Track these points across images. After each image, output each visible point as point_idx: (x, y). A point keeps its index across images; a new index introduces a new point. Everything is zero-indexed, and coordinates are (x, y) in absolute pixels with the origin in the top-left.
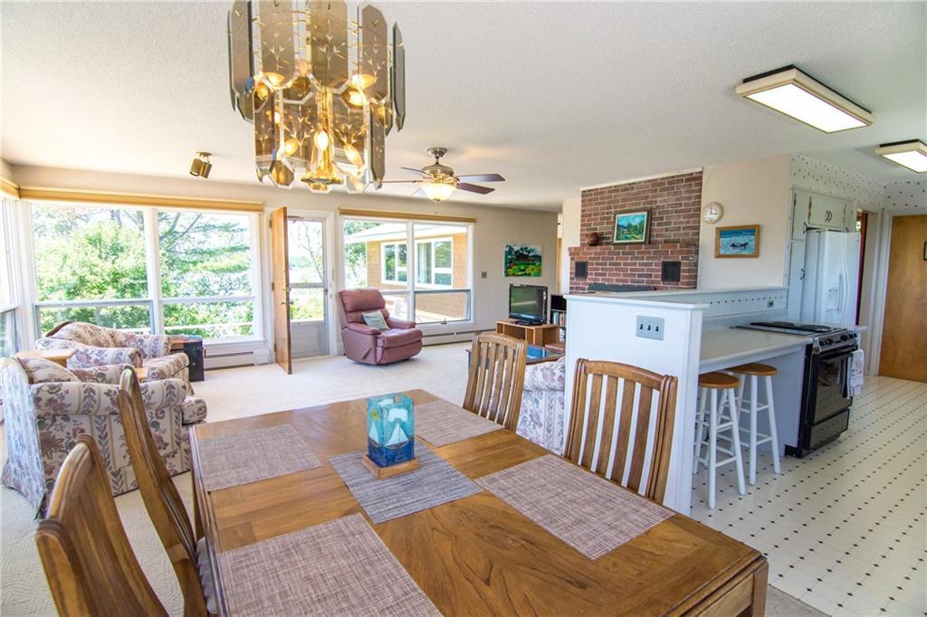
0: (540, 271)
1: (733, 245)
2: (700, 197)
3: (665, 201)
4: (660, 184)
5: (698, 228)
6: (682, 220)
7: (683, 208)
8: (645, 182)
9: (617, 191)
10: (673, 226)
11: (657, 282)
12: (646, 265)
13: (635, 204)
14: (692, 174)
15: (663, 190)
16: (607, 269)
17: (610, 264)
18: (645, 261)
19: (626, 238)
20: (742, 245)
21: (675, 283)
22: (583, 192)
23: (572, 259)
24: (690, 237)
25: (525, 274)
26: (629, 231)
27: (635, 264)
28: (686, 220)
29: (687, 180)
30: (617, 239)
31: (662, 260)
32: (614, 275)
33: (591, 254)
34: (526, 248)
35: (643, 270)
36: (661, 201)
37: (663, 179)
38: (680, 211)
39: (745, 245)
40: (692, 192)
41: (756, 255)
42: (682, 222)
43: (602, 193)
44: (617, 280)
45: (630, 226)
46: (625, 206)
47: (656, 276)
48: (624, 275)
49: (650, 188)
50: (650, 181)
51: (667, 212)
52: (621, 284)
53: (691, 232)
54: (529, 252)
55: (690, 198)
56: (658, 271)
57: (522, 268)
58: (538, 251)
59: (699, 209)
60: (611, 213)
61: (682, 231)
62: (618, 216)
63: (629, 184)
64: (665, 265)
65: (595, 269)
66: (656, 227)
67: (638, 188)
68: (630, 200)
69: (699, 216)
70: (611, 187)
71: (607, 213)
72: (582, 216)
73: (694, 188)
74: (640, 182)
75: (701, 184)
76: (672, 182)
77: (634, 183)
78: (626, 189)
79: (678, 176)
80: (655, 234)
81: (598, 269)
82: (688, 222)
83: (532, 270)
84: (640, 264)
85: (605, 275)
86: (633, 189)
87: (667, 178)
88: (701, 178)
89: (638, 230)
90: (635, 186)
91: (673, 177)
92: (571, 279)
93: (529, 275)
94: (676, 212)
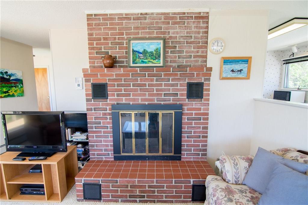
0: (23, 92)
1: (233, 71)
2: (207, 32)
3: (177, 33)
4: (172, 18)
5: (206, 57)
6: (192, 50)
7: (193, 40)
8: (158, 14)
9: (129, 19)
10: (185, 54)
11: (184, 100)
12: (172, 85)
13: (149, 33)
14: (200, 13)
15: (175, 23)
16: (131, 90)
17: (134, 85)
18: (170, 82)
19: (143, 62)
20: (238, 71)
21: (199, 100)
22: (88, 15)
23: (87, 81)
24: (200, 63)
25: (9, 96)
26: (145, 56)
27: (161, 85)
28: (195, 50)
29: (196, 18)
30: (134, 63)
31: (187, 81)
32: (140, 95)
33: (112, 75)
34: (6, 72)
35: (169, 90)
36: (173, 33)
37: (175, 14)
38: (191, 43)
39: (241, 71)
40: (202, 28)
41: (248, 77)
42: (193, 52)
43: (112, 19)
44: (142, 100)
45: (145, 52)
46: (138, 33)
47: (182, 95)
48: (149, 95)
49: (163, 20)
50: (162, 14)
51: (179, 43)
52: (147, 103)
53: (200, 59)
54: (10, 76)
55: (199, 33)
56: (183, 90)
57: (5, 90)
58: (19, 76)
59: (207, 43)
60: (123, 39)
61: (192, 59)
62: (132, 42)
63: (141, 14)
64: (190, 86)
65: (116, 90)
66: (169, 54)
67: (150, 18)
68: (144, 28)
69: (206, 47)
70: (122, 14)
71: (119, 39)
72: (89, 39)
73: (202, 25)
74: (152, 14)
75: (207, 23)
76: (184, 17)
77: (146, 14)
78: (138, 19)
79: (188, 13)
80: (169, 60)
81: (121, 90)
82: (198, 52)
83: (15, 91)
84: (165, 85)
85: (129, 95)
86: (145, 19)
87: (179, 14)
88: (207, 17)
89: (156, 56)
90: (147, 16)
91: (184, 13)
92: (88, 100)
93: (13, 96)
94: (187, 43)
